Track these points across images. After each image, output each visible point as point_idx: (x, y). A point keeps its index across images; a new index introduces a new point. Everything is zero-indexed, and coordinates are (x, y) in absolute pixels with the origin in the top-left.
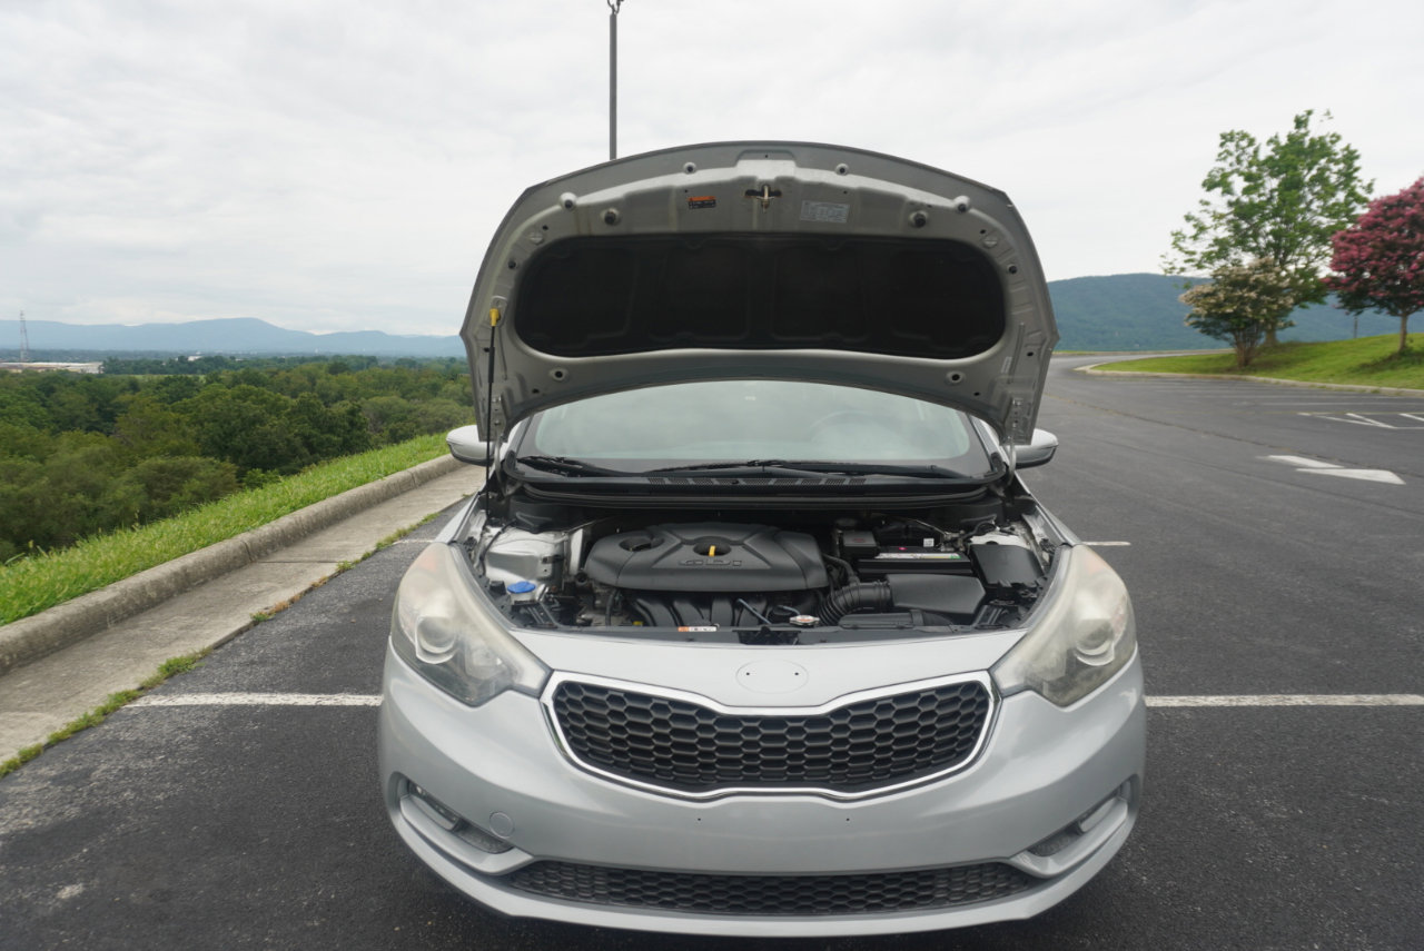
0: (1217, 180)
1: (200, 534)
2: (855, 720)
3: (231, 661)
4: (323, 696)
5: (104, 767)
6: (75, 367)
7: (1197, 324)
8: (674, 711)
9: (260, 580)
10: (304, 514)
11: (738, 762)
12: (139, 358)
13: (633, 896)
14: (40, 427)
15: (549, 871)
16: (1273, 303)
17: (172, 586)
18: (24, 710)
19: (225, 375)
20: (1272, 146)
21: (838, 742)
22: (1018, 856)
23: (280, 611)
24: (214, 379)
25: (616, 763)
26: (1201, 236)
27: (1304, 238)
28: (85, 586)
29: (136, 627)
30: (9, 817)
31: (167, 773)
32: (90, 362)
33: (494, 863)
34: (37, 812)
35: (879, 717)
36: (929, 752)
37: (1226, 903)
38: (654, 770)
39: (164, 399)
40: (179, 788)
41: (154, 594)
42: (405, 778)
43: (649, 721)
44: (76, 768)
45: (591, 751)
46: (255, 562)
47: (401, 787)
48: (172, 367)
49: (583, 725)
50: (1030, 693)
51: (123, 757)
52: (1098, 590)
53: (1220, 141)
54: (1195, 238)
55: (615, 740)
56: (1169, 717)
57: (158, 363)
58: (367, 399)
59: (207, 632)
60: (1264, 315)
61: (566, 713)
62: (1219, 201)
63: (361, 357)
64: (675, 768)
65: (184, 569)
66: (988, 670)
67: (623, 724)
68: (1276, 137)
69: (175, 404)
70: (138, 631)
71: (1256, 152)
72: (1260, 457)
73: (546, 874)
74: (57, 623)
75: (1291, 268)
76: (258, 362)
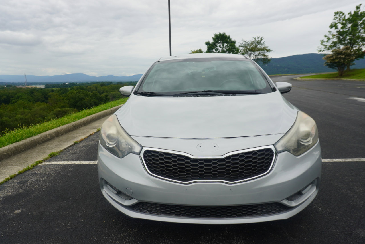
0: (334, 25)
1: (62, 122)
2: (233, 160)
3: (67, 153)
4: (90, 161)
5: (31, 180)
6: (38, 86)
7: (327, 65)
8: (178, 158)
9: (77, 134)
10: (89, 117)
11: (197, 172)
12: (54, 84)
13: (168, 212)
14: (30, 101)
15: (143, 205)
16: (350, 58)
17: (54, 135)
18: (13, 166)
19: (75, 87)
20: (349, 15)
21: (227, 166)
22: (283, 201)
23: (81, 141)
24: (72, 89)
25: (162, 173)
26: (329, 41)
27: (358, 40)
28: (31, 134)
29: (44, 145)
30: (5, 192)
31: (47, 181)
32: (42, 85)
33: (128, 203)
34: (12, 191)
35: (240, 159)
36: (256, 169)
37: (346, 216)
38: (173, 175)
39: (60, 94)
40: (50, 185)
41: (49, 137)
42: (104, 179)
43: (171, 161)
44: (24, 180)
45: (154, 170)
46: (77, 129)
47: (103, 182)
48: (62, 86)
49: (152, 163)
50: (286, 152)
51: (36, 177)
52: (306, 123)
53: (334, 14)
54: (327, 41)
55: (161, 167)
56: (325, 164)
57: (58, 85)
58: (110, 92)
59: (62, 146)
60: (346, 62)
61: (147, 159)
62: (334, 31)
63: (108, 82)
64: (179, 175)
65: (57, 131)
66: (274, 145)
67: (163, 162)
68: (351, 12)
69: (62, 95)
70: (45, 146)
71: (345, 17)
72: (346, 98)
73: (142, 206)
74: (23, 144)
75: (354, 48)
76: (83, 84)
